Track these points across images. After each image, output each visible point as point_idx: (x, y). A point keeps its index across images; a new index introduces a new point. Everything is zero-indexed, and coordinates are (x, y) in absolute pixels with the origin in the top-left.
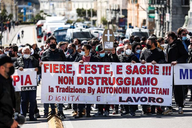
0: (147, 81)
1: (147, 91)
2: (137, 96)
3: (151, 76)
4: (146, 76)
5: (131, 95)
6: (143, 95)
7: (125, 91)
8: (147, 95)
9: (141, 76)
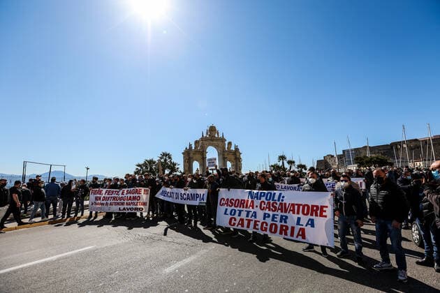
0: (134, 198)
1: (134, 204)
2: (129, 207)
3: (137, 195)
4: (134, 195)
5: (126, 206)
6: (131, 206)
7: (123, 204)
8: (134, 207)
9: (132, 195)
